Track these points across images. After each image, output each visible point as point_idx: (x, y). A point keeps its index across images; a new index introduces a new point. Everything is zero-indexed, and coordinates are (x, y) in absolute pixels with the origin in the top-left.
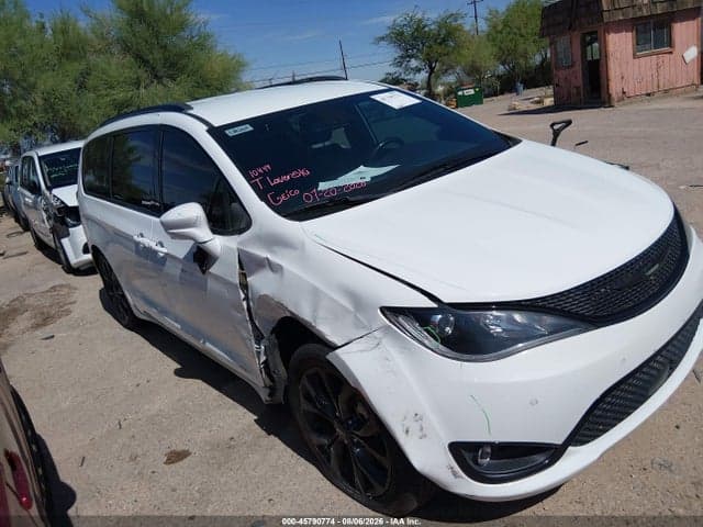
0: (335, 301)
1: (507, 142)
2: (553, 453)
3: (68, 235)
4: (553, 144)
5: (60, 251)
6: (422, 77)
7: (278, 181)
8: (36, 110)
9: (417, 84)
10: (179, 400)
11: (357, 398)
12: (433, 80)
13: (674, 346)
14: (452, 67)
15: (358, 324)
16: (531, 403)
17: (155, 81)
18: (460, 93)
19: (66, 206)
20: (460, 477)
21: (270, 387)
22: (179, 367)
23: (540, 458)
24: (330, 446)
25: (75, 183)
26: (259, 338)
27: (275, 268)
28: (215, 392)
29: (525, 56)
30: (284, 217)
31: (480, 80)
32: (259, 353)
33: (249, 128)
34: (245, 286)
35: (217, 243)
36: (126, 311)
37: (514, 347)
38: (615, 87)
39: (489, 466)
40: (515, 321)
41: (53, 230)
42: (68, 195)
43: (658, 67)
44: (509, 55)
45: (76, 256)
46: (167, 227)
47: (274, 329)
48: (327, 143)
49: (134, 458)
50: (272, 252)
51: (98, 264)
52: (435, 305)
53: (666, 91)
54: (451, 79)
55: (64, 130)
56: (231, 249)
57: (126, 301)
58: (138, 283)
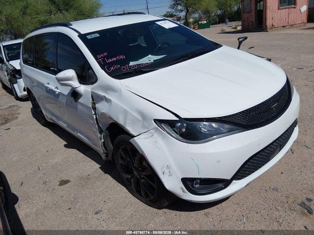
0: (134, 116)
1: (216, 46)
2: (226, 183)
3: (17, 82)
4: (238, 48)
5: (13, 90)
6: (183, 14)
7: (110, 60)
8: (3, 24)
9: (181, 17)
10: (66, 158)
11: (143, 159)
12: (188, 16)
13: (282, 138)
14: (197, 10)
15: (144, 127)
16: (217, 162)
17: (59, 12)
18: (200, 22)
19: (16, 69)
20: (186, 192)
21: (106, 153)
22: (66, 143)
23: (221, 185)
24: (131, 178)
25: (19, 59)
26: (101, 132)
27: (108, 100)
28: (82, 155)
29: (230, 6)
30: (112, 77)
31: (209, 17)
32: (101, 138)
33: (98, 35)
34: (94, 109)
35: (82, 88)
36: (42, 117)
37: (212, 138)
38: (269, 22)
39: (198, 188)
40: (213, 126)
41: (10, 80)
42: (16, 64)
43: (289, 14)
44: (223, 5)
45: (21, 92)
46: (59, 80)
47: (108, 127)
48: (135, 44)
49: (45, 183)
50: (106, 93)
51: (30, 97)
52: (177, 119)
53: (291, 25)
54: (196, 15)
55: (15, 34)
56: (88, 91)
57: (43, 113)
58: (47, 106)
